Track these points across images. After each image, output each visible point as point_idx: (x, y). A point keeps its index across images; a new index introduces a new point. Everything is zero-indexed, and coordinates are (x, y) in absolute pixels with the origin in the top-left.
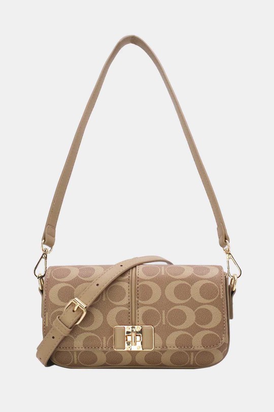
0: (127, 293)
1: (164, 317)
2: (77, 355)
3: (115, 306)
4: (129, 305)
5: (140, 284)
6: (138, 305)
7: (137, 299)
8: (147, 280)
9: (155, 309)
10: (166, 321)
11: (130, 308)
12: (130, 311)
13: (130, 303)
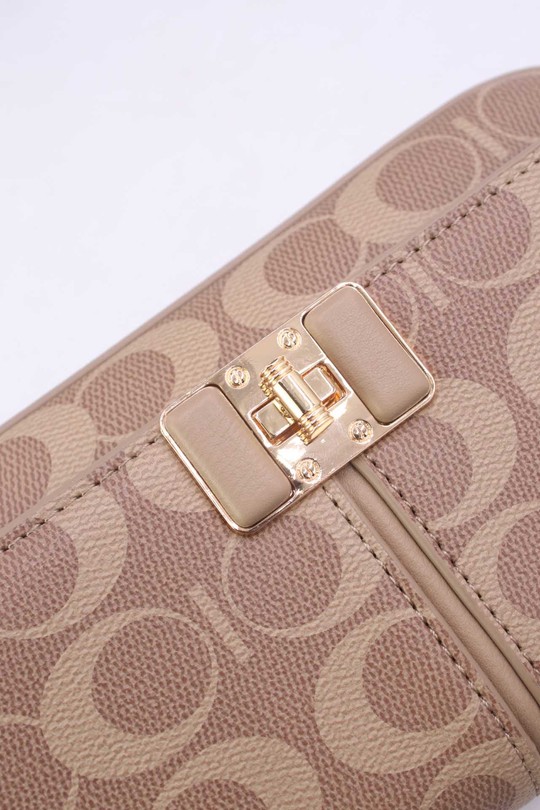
0: (504, 608)
1: (221, 623)
2: (484, 153)
3: (511, 495)
4: (447, 550)
5: (475, 703)
6: (398, 586)
7: (431, 614)
8: (450, 755)
9: (292, 634)
10: (197, 615)
11: (427, 541)
12: (416, 528)
13: (445, 566)
